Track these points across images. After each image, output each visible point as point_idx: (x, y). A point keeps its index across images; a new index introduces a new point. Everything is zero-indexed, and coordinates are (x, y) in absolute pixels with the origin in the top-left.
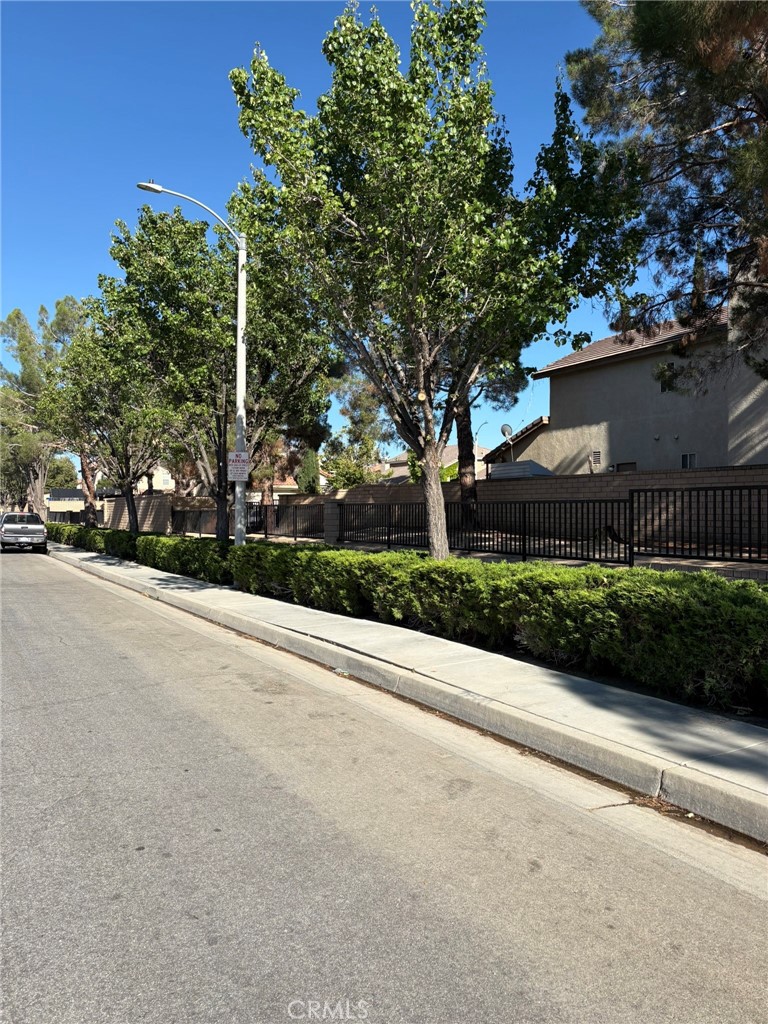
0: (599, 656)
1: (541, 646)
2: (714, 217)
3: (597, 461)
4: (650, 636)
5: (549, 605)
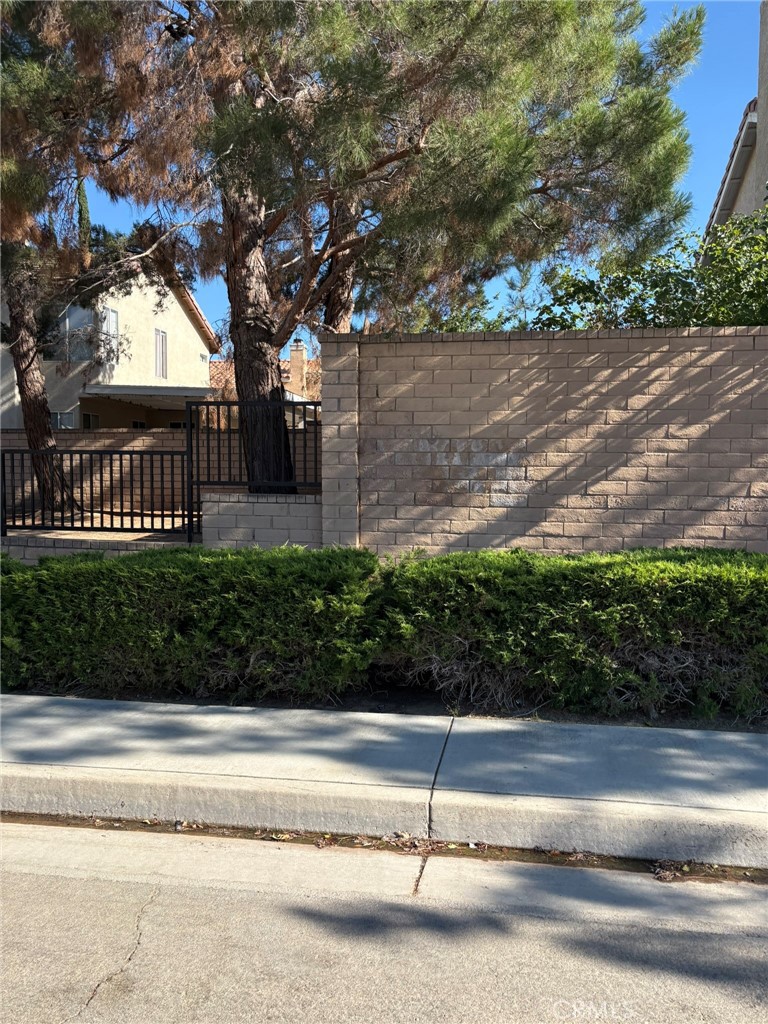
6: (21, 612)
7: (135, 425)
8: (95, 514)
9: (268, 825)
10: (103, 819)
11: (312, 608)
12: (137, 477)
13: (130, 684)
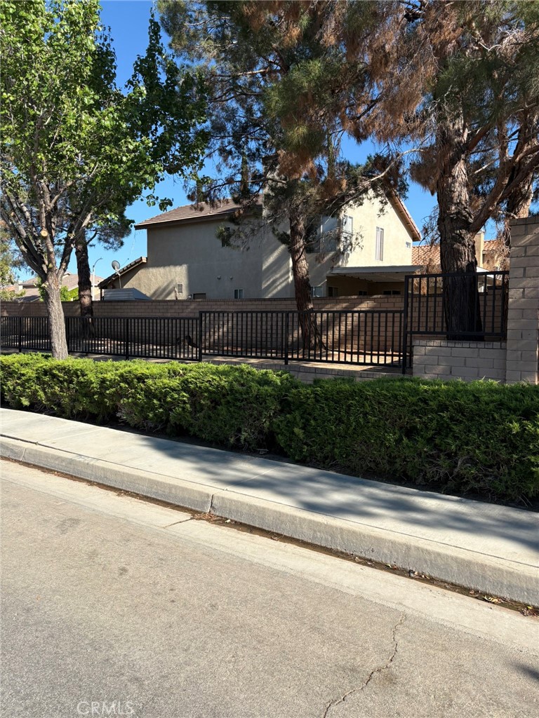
0: (175, 423)
1: (135, 419)
2: (254, 132)
3: (180, 291)
4: (208, 407)
5: (142, 390)
6: (304, 413)
7: (360, 293)
8: (335, 353)
9: (480, 588)
10: (360, 558)
11: (510, 430)
12: (362, 329)
13: (371, 468)
